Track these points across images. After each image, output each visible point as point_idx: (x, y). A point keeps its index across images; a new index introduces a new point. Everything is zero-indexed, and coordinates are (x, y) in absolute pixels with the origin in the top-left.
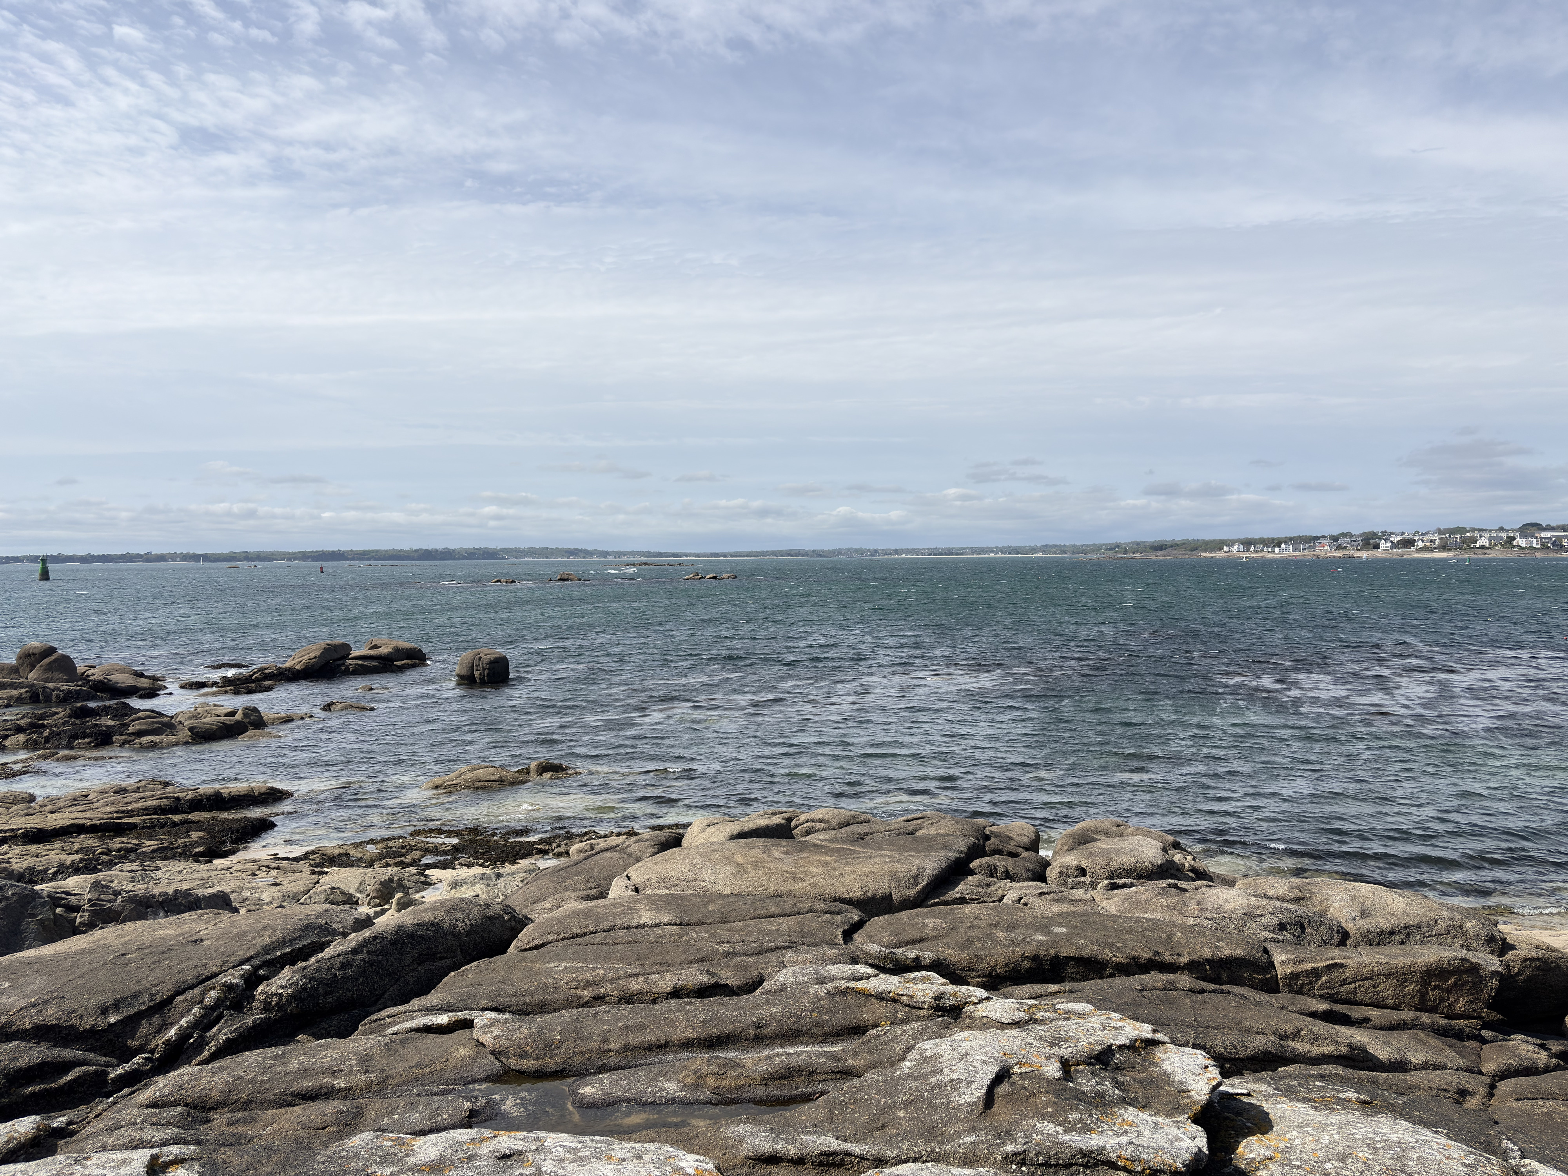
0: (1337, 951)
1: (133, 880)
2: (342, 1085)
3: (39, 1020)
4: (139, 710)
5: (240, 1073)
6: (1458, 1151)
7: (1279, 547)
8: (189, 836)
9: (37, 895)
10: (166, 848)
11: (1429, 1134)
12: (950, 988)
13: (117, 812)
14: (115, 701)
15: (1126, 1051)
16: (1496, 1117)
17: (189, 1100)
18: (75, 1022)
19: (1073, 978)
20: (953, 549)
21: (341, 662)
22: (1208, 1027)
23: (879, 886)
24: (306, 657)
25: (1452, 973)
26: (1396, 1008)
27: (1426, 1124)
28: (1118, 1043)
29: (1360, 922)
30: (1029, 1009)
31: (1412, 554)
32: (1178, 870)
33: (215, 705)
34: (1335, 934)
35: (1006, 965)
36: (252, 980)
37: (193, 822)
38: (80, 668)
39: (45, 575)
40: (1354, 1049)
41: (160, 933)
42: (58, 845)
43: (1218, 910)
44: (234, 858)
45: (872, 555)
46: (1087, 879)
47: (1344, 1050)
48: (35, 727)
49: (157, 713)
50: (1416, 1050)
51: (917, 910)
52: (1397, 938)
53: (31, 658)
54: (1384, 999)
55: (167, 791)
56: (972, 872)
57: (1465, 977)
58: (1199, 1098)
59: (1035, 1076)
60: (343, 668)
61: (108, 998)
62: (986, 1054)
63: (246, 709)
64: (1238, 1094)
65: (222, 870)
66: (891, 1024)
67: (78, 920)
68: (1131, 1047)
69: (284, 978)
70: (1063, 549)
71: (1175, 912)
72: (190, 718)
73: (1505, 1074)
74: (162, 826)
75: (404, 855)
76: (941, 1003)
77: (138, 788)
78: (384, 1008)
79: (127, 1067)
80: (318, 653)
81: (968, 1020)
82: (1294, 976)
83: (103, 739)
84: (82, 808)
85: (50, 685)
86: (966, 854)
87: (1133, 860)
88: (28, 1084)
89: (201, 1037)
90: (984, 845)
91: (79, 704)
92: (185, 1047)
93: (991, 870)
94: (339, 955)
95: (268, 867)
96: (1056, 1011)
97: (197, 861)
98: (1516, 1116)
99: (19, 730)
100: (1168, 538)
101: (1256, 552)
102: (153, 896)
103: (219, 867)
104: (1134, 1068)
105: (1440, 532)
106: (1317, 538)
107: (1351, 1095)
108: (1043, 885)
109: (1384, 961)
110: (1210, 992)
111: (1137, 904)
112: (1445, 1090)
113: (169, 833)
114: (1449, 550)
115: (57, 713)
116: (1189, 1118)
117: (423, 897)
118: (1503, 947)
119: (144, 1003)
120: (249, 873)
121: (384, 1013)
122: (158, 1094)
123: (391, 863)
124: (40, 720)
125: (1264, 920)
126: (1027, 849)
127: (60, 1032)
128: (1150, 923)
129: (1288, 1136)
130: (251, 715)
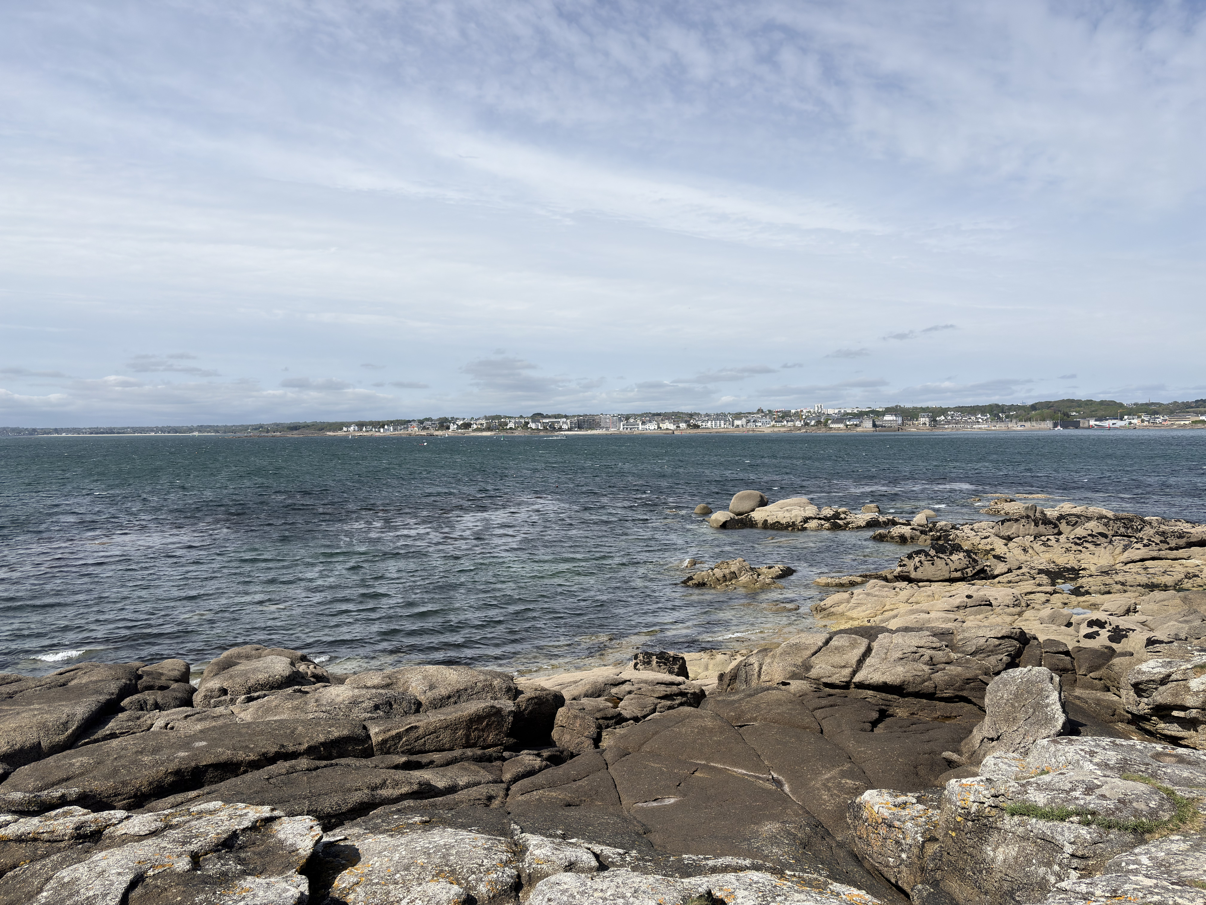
0: (413, 718)
6: (482, 840)
7: (383, 428)
11: (465, 833)
12: (92, 816)
15: (249, 832)
16: (509, 810)
19: (212, 782)
20: (114, 428)
22: (319, 795)
23: (30, 737)
25: (485, 718)
26: (451, 749)
27: (463, 826)
28: (242, 827)
29: (429, 694)
30: (165, 818)
31: (470, 433)
32: (303, 677)
34: (413, 706)
35: (150, 784)
40: (422, 785)
43: (330, 704)
45: (31, 434)
46: (228, 697)
47: (415, 787)
50: (462, 776)
51: (64, 753)
52: (452, 700)
54: (443, 745)
56: (123, 710)
57: (493, 718)
58: (305, 853)
59: (168, 874)
62: (122, 866)
64: (337, 841)
66: (31, 862)
68: (254, 828)
70: (216, 429)
71: (298, 711)
73: (516, 779)
76: (81, 832)
81: (108, 841)
82: (384, 742)
86: (117, 695)
87: (267, 675)
90: (136, 684)
93: (141, 705)
96: (190, 814)
98: (521, 805)
100: (301, 420)
101: (367, 431)
104: (255, 843)
105: (486, 418)
106: (409, 421)
107: (417, 819)
108: (189, 709)
109: (443, 718)
110: (322, 767)
111: (268, 710)
112: (479, 799)
114: (492, 430)
116: (296, 871)
118: (514, 693)
125: (364, 705)
126: (176, 681)
128: (278, 724)
129: (371, 862)
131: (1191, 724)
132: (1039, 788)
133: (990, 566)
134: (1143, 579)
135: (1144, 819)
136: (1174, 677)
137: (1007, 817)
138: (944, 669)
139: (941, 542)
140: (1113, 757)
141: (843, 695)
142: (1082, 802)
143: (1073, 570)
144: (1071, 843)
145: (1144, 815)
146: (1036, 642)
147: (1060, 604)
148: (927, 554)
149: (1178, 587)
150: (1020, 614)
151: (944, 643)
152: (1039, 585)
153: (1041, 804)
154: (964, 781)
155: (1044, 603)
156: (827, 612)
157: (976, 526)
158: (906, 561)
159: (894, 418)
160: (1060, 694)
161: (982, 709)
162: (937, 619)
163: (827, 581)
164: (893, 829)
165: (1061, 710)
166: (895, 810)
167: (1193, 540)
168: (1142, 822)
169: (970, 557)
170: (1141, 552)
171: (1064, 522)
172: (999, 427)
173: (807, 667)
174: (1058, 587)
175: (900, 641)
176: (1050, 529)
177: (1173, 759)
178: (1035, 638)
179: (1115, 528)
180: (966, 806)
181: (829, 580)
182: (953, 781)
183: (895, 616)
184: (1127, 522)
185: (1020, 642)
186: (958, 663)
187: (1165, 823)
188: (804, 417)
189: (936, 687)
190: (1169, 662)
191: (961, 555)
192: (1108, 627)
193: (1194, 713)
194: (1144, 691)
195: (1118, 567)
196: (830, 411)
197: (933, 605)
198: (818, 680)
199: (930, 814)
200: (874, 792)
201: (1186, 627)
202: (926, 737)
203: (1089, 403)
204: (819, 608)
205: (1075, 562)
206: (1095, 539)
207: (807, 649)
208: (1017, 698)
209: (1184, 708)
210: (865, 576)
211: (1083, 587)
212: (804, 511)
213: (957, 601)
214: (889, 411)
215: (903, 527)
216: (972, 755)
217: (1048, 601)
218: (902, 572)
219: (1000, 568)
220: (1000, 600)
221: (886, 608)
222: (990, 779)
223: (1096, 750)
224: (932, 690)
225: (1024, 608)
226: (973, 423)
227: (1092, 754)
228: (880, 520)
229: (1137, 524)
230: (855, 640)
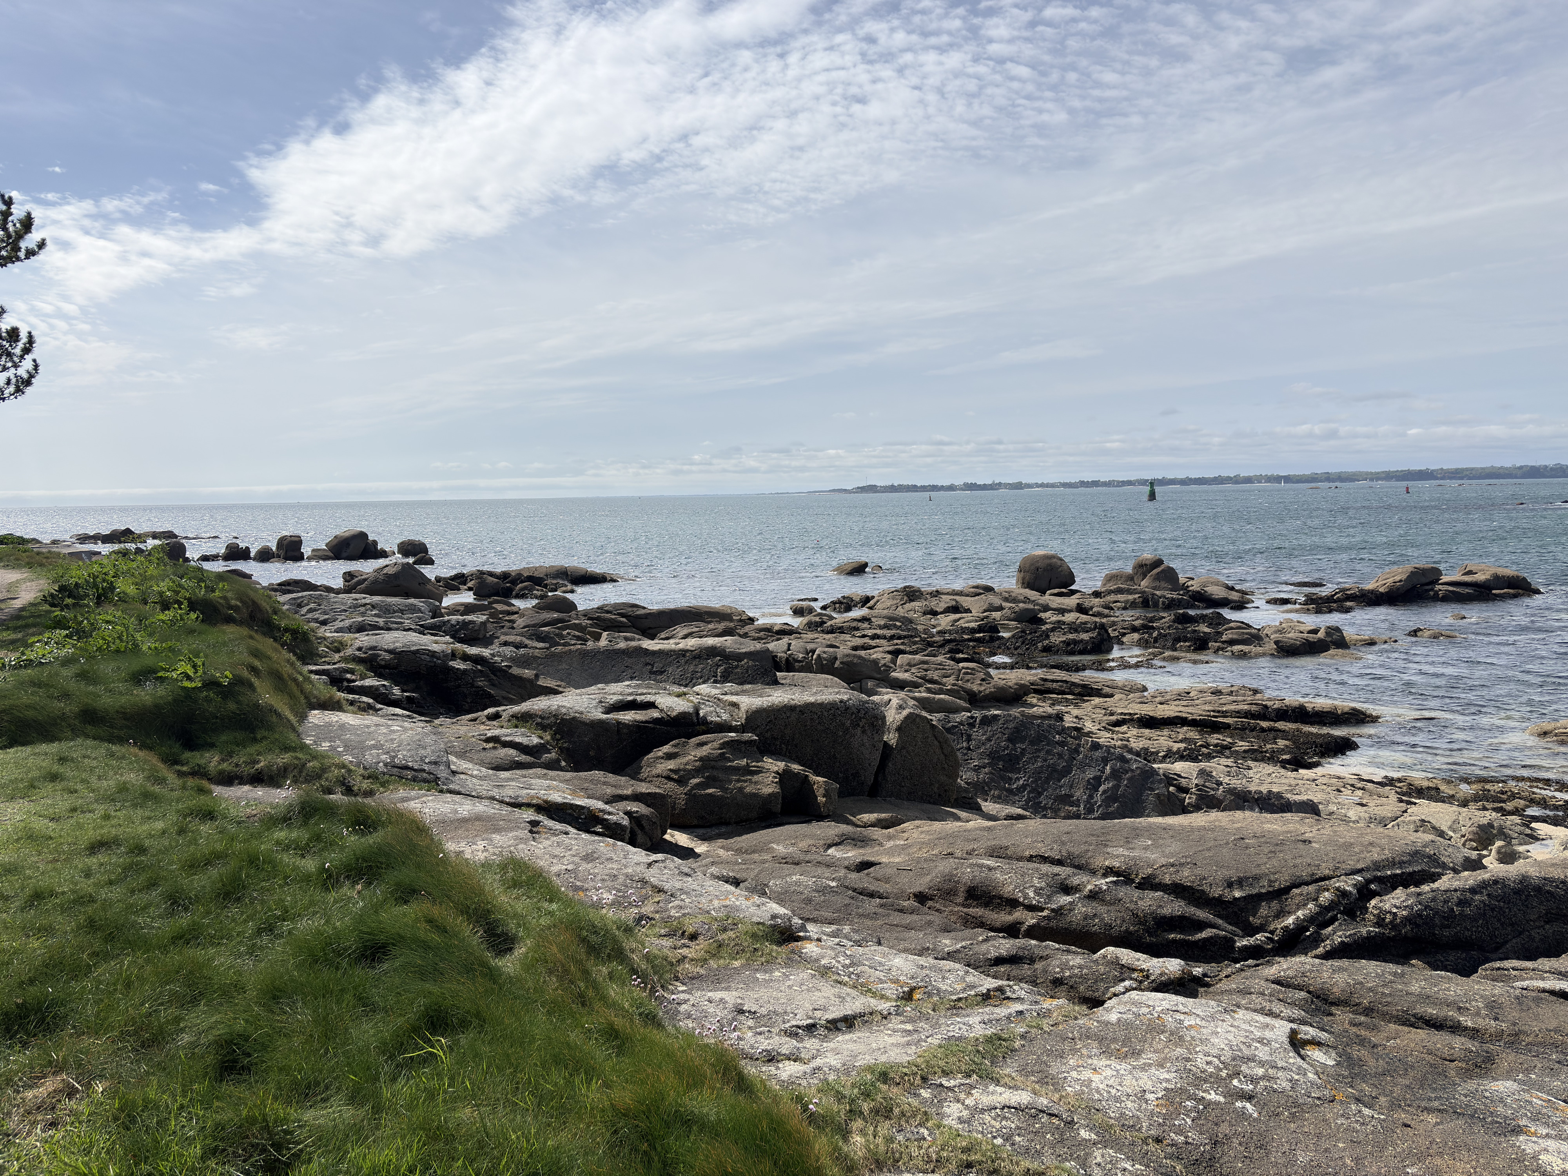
1: (1229, 774)
2: (1470, 1024)
3: (1177, 878)
4: (1231, 621)
5: (1360, 978)
8: (1276, 743)
9: (1154, 772)
10: (1256, 750)
13: (1213, 711)
14: (1211, 611)
17: (1311, 989)
18: (1206, 888)
21: (1430, 587)
24: (1391, 580)
33: (1298, 622)
36: (1365, 893)
37: (1279, 730)
38: (1182, 580)
39: (1152, 496)
41: (1267, 826)
42: (1166, 732)
44: (1319, 771)
48: (1146, 628)
49: (1246, 624)
53: (1144, 568)
55: (1256, 698)
60: (1432, 593)
61: (1234, 875)
63: (1329, 627)
65: (1308, 780)
67: (1187, 801)
69: (1398, 898)
72: (1275, 632)
74: (1252, 730)
75: (1504, 802)
77: (1232, 692)
78: (1507, 959)
79: (1252, 941)
80: (1404, 577)
83: (1201, 645)
84: (1185, 703)
85: (1158, 593)
88: (1172, 930)
89: (1317, 933)
91: (1181, 611)
92: (1302, 937)
94: (1456, 890)
95: (1352, 785)
97: (1284, 768)
99: (1134, 629)
102: (1250, 792)
103: (1305, 777)
113: (1258, 737)
115: (1164, 618)
117: (1528, 851)
119: (1263, 887)
120: (1334, 788)
121: (1508, 964)
122: (1282, 973)
123: (1488, 807)
124: (1150, 622)
127: (1193, 893)
130: (1333, 634)
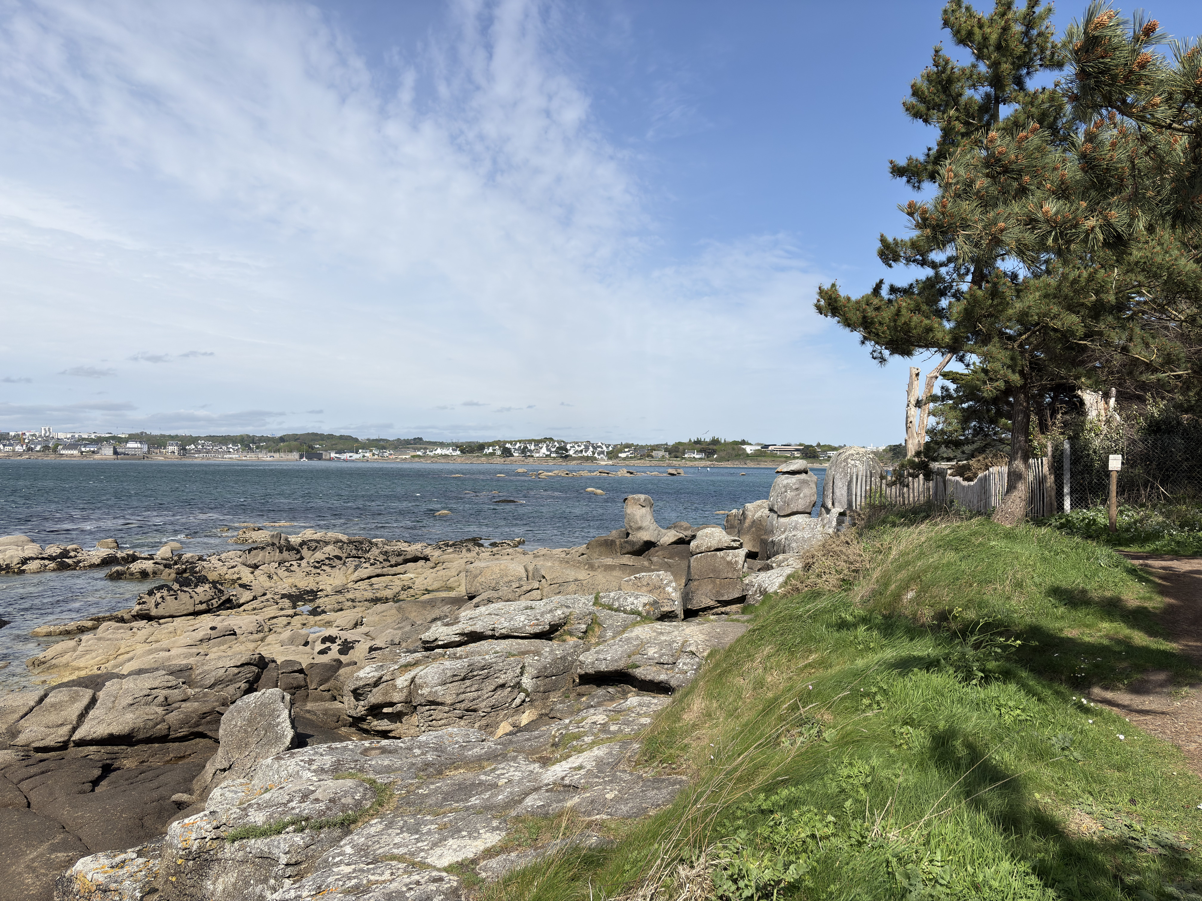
131: (396, 717)
132: (259, 808)
133: (236, 595)
134: (369, 595)
135: (350, 812)
136: (385, 678)
137: (227, 845)
138: (180, 707)
139: (185, 575)
140: (328, 761)
141: (60, 757)
142: (297, 811)
143: (312, 591)
144: (285, 854)
145: (351, 808)
146: (274, 665)
147: (299, 626)
148: (170, 589)
149: (396, 599)
150: (262, 640)
151: (181, 680)
152: (282, 609)
153: (259, 824)
154: (186, 821)
155: (285, 626)
156: (47, 665)
157: (223, 556)
158: (146, 598)
159: (139, 445)
160: (290, 711)
161: (217, 741)
162: (178, 656)
163: (49, 630)
164: (109, 893)
165: (290, 726)
166: (112, 872)
167: (408, 557)
168: (349, 815)
169: (216, 588)
170: (370, 570)
171: (305, 547)
172: (249, 457)
173: (13, 733)
174: (298, 609)
175: (132, 685)
176: (293, 555)
177: (377, 751)
178: (274, 661)
179: (348, 551)
180: (188, 846)
181: (52, 628)
182: (175, 824)
183: (130, 660)
184: (357, 544)
185: (259, 667)
186: (195, 698)
187: (367, 810)
188: (26, 441)
189: (169, 728)
190: (381, 666)
191: (207, 586)
192: (339, 642)
193: (399, 708)
194: (361, 695)
195: (349, 586)
196: (61, 436)
197: (174, 642)
198: (27, 745)
199: (150, 865)
200: (89, 858)
201: (399, 632)
202: (155, 783)
203: (331, 437)
204: (36, 662)
205: (315, 584)
206: (331, 561)
207: (14, 712)
208: (250, 722)
209: (391, 704)
210: (98, 620)
211: (319, 607)
212: (23, 550)
213: (200, 634)
214: (132, 438)
215: (144, 561)
216: (203, 791)
217: (289, 623)
218: (141, 610)
219: (246, 596)
220: (244, 629)
221: (122, 651)
222: (214, 812)
223: (314, 758)
224: (165, 732)
225: (267, 634)
226: (224, 452)
227: (311, 762)
228: (118, 555)
229: (366, 546)
230: (77, 692)
